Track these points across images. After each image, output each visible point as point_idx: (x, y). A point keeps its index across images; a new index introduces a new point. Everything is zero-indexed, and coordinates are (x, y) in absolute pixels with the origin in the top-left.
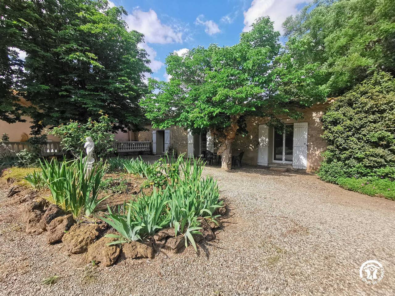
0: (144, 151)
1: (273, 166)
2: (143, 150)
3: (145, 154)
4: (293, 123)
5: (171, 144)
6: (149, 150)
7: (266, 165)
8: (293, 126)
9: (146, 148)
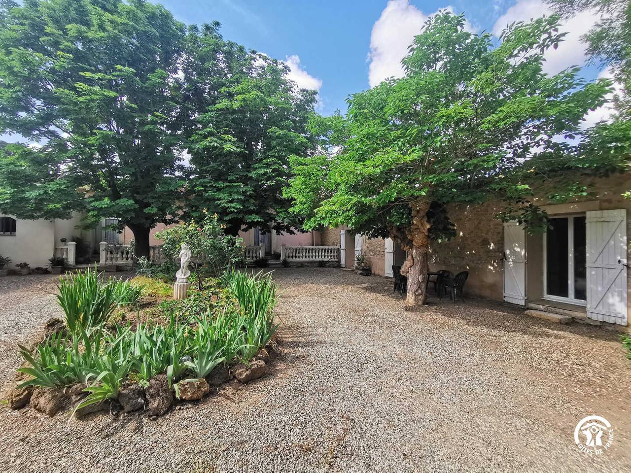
0: (328, 261)
1: (537, 306)
2: (326, 259)
3: (329, 266)
4: (584, 213)
5: (363, 252)
6: (337, 260)
7: (522, 303)
8: (584, 218)
9: (331, 256)
